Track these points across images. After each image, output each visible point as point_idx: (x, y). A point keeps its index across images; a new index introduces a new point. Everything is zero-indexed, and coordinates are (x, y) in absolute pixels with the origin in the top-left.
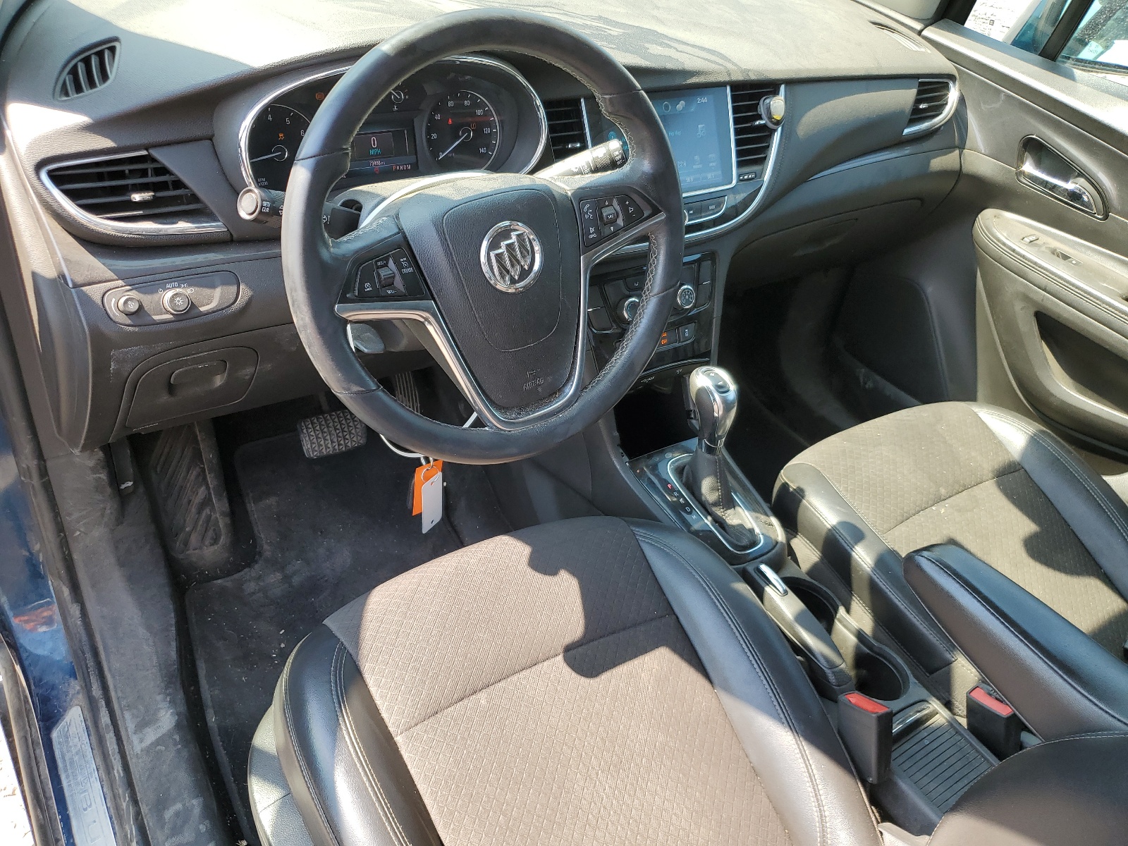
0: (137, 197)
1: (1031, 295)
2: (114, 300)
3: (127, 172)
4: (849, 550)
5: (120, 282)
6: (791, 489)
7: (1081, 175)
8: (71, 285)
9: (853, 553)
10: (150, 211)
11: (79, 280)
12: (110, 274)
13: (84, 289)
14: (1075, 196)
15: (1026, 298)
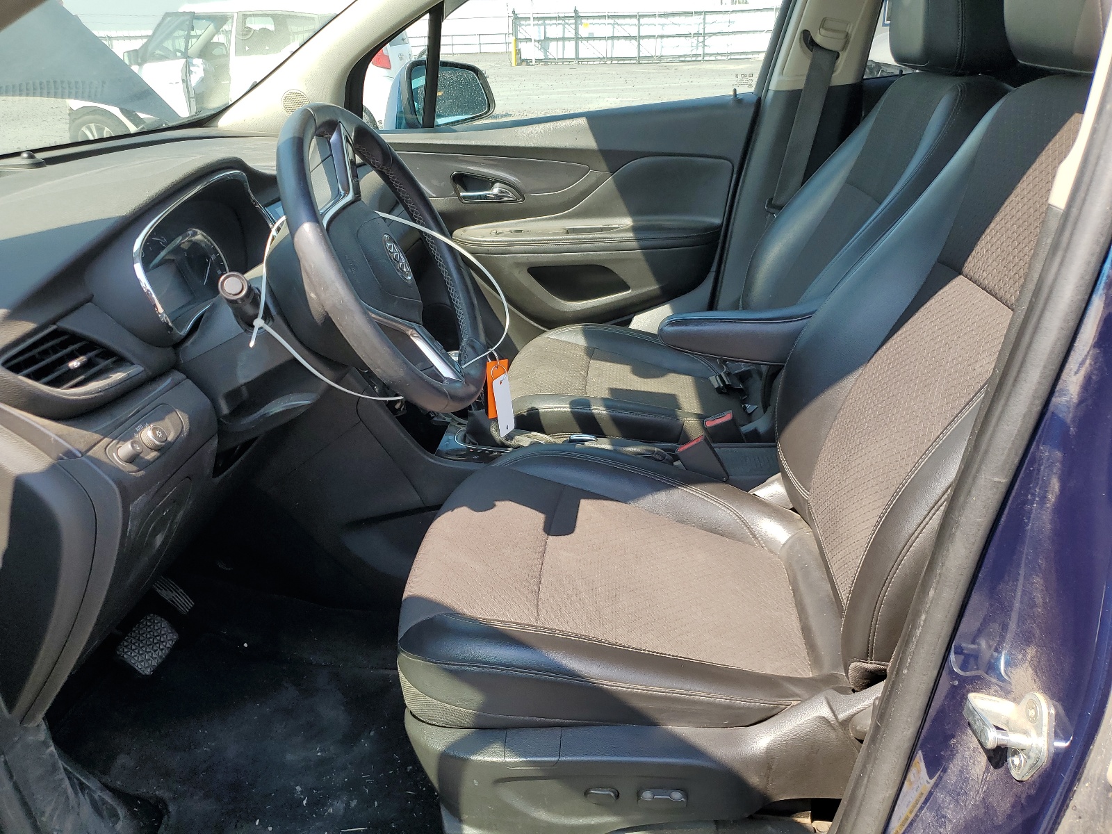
0: (74, 364)
1: (519, 261)
2: (114, 454)
3: (37, 356)
4: (589, 412)
5: (107, 440)
6: (525, 414)
7: (496, 181)
8: (80, 455)
9: (594, 411)
10: (90, 372)
11: (83, 447)
12: (97, 436)
13: (90, 453)
14: (499, 198)
15: (518, 265)
